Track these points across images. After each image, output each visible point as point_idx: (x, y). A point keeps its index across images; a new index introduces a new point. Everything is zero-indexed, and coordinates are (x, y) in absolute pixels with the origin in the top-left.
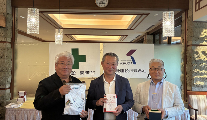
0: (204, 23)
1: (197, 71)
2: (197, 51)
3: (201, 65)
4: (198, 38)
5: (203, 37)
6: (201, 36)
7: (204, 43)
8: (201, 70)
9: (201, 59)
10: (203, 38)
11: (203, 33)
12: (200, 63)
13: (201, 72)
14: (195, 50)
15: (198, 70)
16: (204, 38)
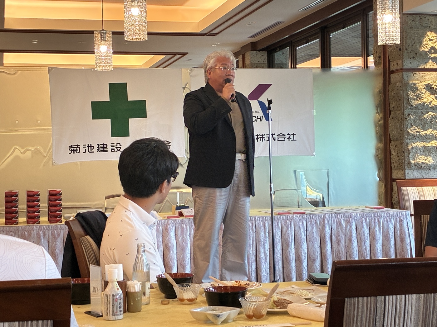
0: (428, 17)
1: (417, 132)
2: (414, 84)
3: (425, 116)
4: (416, 54)
5: (427, 50)
6: (423, 49)
7: (430, 65)
8: (424, 128)
9: (424, 103)
10: (426, 52)
11: (426, 41)
12: (422, 113)
13: (423, 133)
14: (411, 82)
15: (417, 130)
16: (430, 51)
